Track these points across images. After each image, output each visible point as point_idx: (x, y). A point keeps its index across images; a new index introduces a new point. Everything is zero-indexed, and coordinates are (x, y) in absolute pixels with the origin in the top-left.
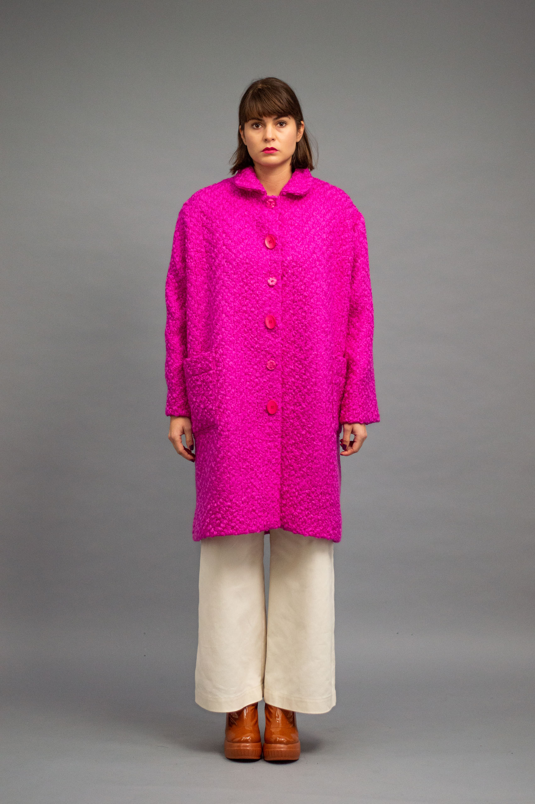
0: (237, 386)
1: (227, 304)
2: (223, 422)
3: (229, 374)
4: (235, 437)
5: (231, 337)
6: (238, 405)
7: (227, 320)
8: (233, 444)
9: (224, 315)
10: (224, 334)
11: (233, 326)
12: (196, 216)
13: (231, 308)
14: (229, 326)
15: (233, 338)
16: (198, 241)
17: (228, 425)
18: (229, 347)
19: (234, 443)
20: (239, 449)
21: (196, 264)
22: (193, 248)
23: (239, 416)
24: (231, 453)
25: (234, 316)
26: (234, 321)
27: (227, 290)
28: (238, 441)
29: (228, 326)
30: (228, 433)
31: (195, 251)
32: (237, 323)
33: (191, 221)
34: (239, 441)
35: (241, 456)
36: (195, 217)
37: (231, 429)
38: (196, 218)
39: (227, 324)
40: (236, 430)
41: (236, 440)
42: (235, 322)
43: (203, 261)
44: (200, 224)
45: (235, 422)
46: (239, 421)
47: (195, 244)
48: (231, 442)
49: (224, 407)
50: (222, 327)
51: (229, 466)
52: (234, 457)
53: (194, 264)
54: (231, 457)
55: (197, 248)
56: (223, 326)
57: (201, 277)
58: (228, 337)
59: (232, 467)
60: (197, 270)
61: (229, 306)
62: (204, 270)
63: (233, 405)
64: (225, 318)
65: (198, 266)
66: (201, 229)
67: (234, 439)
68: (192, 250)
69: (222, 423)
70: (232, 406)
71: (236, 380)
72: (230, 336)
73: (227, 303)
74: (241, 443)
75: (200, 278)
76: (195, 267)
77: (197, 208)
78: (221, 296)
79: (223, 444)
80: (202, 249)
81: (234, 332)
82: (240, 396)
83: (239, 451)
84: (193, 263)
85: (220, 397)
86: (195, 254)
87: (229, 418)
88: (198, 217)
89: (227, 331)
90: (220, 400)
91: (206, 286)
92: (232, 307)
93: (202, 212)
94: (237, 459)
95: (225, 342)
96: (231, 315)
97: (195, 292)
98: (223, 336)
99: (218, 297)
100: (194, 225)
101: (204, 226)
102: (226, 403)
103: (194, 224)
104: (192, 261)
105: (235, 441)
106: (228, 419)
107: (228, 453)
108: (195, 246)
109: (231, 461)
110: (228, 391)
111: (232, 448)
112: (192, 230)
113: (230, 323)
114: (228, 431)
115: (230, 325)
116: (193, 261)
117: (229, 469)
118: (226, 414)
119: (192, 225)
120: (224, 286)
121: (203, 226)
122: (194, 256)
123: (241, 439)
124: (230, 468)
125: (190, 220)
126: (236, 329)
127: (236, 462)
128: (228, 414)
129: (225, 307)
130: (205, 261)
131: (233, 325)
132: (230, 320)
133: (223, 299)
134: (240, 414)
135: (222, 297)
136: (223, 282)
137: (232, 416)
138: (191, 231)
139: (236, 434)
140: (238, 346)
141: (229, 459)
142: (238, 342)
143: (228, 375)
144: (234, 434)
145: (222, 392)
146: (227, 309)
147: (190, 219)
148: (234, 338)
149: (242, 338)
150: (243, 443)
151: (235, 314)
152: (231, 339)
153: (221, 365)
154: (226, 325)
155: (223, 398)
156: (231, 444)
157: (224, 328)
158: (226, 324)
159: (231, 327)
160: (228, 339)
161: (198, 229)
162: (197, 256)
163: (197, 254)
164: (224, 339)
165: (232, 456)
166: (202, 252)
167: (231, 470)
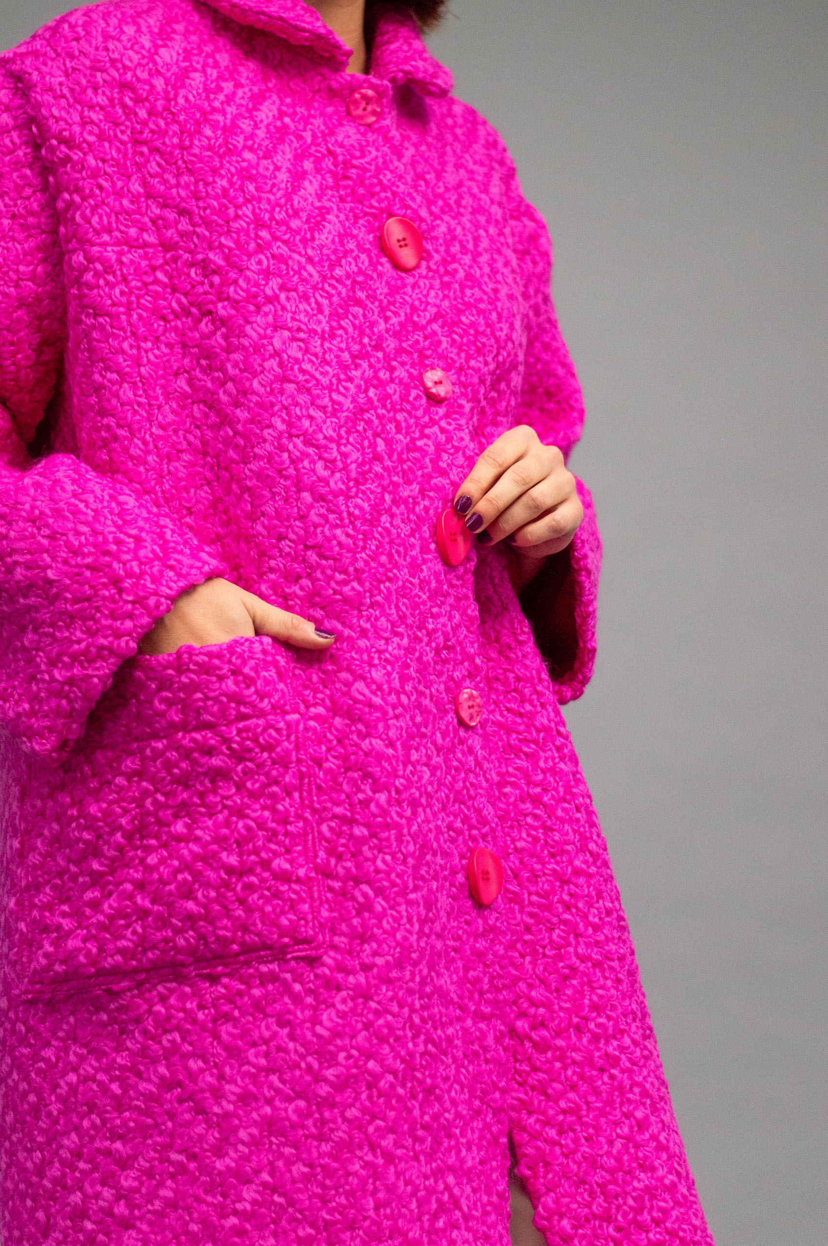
0: (397, 777)
1: (311, 451)
2: (343, 934)
3: (359, 733)
4: (396, 994)
5: (345, 583)
6: (405, 857)
7: (321, 516)
8: (388, 1025)
9: (306, 496)
10: (319, 574)
11: (348, 535)
12: (101, 100)
13: (330, 464)
14: (335, 537)
15: (355, 585)
16: (125, 202)
17: (362, 944)
18: (339, 627)
19: (389, 1018)
20: (410, 1045)
21: (131, 293)
22: (109, 231)
23: (409, 903)
24: (381, 1062)
25: (348, 498)
26: (350, 514)
27: (302, 399)
28: (406, 1009)
29: (328, 540)
30: (367, 978)
31: (118, 243)
32: (363, 524)
33: (84, 122)
34: (413, 1010)
35: (418, 1075)
36: (98, 104)
37: (379, 961)
38: (102, 108)
39: (323, 532)
40: (399, 964)
41: (401, 1006)
42: (357, 518)
43: (156, 281)
44: (123, 132)
45: (395, 930)
46: (412, 925)
47: (117, 214)
48: (378, 1014)
49: (347, 870)
50: (307, 548)
51: (374, 1118)
52: (390, 1078)
53: (122, 293)
54: (377, 1077)
55: (123, 228)
56: (311, 542)
57: (158, 348)
58: (333, 584)
59: (383, 1120)
60: (135, 317)
61: (321, 458)
62: (164, 319)
63: (384, 861)
64: (311, 507)
65: (138, 303)
66: (130, 151)
67: (391, 1000)
68: (106, 237)
69: (336, 938)
70: (379, 862)
71: (390, 751)
72: (343, 576)
73: (313, 445)
74: (417, 1020)
75: (152, 350)
76: (129, 307)
77: (103, 70)
78: (283, 421)
79: (343, 1026)
80: (145, 236)
81: (356, 560)
82: (410, 821)
83: (411, 1054)
84: (117, 291)
85: (331, 829)
86: (120, 253)
87: (367, 915)
88: (113, 106)
89: (326, 558)
90: (327, 840)
91: (182, 383)
92: (334, 461)
93: (124, 86)
94: (404, 1086)
95: (322, 608)
96: (336, 494)
97: (139, 404)
98: (314, 580)
99: (270, 426)
100: (102, 136)
101: (145, 143)
102: (353, 855)
103: (102, 132)
104: (110, 278)
105: (396, 1009)
106: (363, 919)
107: (366, 1063)
108: (118, 220)
109: (379, 1097)
110: (360, 802)
111: (383, 1040)
112: (96, 158)
113: (337, 526)
114: (366, 968)
115: (338, 532)
116: (118, 283)
117: (371, 1129)
118: (353, 898)
119: (92, 139)
120: (290, 381)
121: (137, 142)
122: (120, 262)
123: (417, 1001)
124: (378, 1129)
125: (82, 117)
126: (364, 548)
127: (400, 1099)
128: (361, 899)
129: (306, 463)
130: (166, 280)
131: (350, 531)
132: (333, 512)
133: (294, 431)
134: (412, 896)
135: (290, 424)
136: (281, 364)
137: (379, 908)
138: (91, 161)
139: (399, 979)
140: (377, 619)
141: (369, 1086)
142: (378, 598)
143: (355, 737)
144: (389, 982)
145: (337, 810)
146: (314, 470)
147: (81, 114)
148: (361, 583)
149: (387, 584)
150: (423, 1020)
151: (349, 489)
152: (346, 589)
153: (323, 700)
154: (320, 536)
155: (340, 835)
156: (381, 1022)
157: (312, 547)
158: (319, 531)
159: (343, 538)
160: (335, 592)
161: (118, 150)
162: (132, 262)
163: (129, 252)
164: (319, 595)
165: (381, 1076)
166: (146, 244)
167: (382, 1133)
